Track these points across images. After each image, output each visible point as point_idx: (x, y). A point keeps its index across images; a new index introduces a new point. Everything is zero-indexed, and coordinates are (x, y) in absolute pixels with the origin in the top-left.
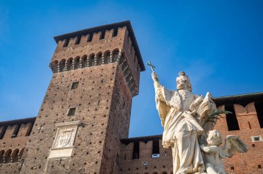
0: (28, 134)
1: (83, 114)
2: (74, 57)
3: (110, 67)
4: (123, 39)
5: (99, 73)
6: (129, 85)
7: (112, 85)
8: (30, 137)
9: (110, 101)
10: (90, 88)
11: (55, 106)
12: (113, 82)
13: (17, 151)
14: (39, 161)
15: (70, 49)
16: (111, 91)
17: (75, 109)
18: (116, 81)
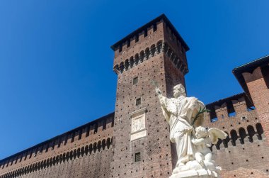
0: (112, 126)
1: (147, 102)
2: (129, 58)
3: (158, 58)
4: (162, 31)
5: (151, 65)
6: (178, 67)
7: (163, 72)
8: (114, 128)
9: (165, 85)
10: (147, 80)
11: (126, 100)
12: (163, 69)
13: (109, 139)
14: (125, 144)
15: (124, 52)
16: (163, 77)
17: (140, 99)
18: (165, 68)
